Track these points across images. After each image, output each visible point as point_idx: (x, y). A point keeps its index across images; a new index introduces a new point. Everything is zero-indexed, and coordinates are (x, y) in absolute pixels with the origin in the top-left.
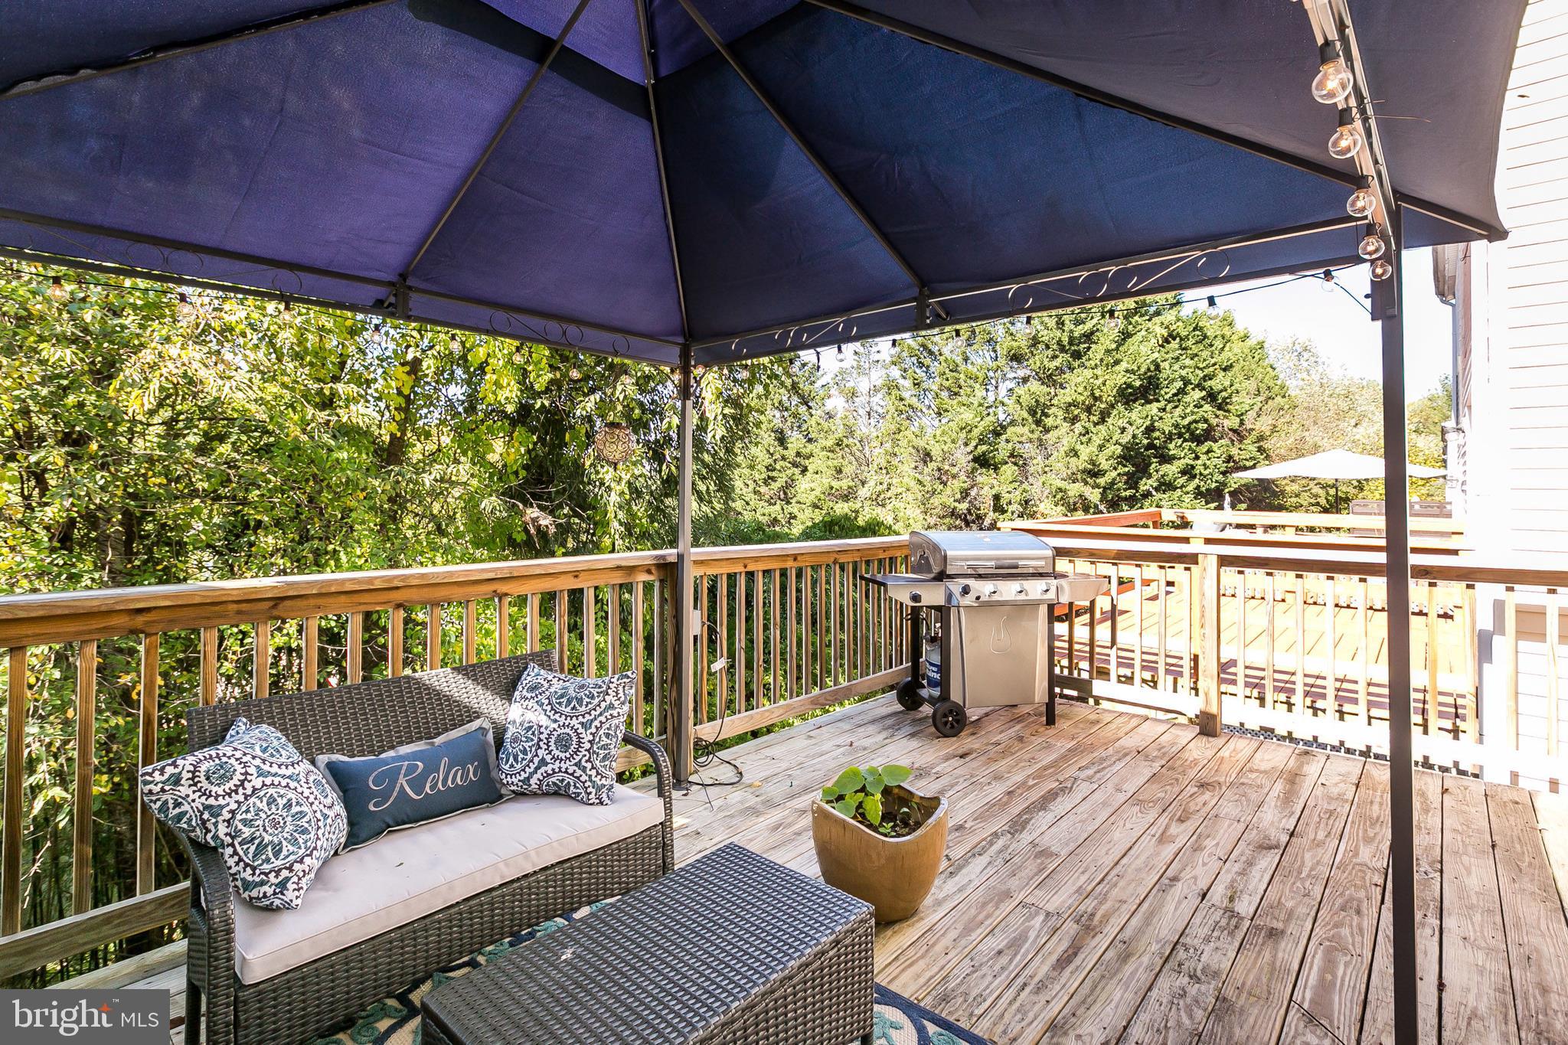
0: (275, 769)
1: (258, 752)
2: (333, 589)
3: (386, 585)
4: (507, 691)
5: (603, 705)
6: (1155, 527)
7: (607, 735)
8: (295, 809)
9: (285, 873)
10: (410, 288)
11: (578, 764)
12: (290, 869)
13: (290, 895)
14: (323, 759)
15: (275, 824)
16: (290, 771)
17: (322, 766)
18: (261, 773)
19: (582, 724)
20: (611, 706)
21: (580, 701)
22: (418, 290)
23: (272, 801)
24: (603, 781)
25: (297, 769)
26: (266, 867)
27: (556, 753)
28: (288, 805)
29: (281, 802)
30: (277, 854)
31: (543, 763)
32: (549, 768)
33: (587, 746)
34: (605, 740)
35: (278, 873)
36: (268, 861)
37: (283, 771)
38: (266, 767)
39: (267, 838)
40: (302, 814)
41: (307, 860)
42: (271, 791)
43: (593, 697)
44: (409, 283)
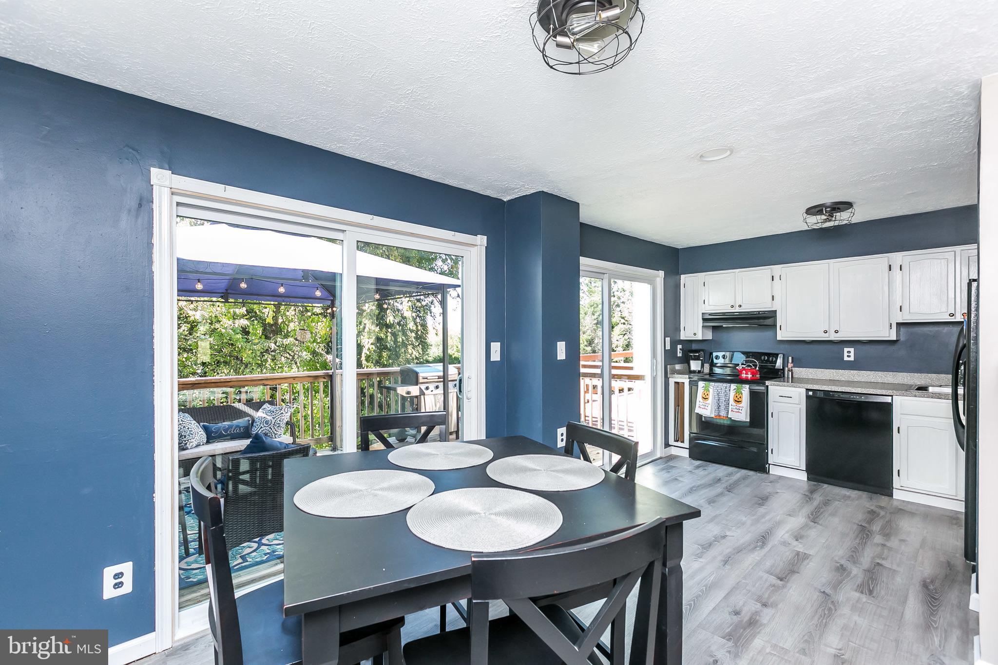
0: (186, 421)
1: (182, 417)
2: (209, 381)
3: (224, 381)
4: (257, 410)
5: (280, 413)
6: (625, 362)
7: (280, 421)
8: (190, 429)
9: (187, 441)
10: (229, 293)
11: (270, 428)
12: (188, 441)
13: (187, 446)
14: (202, 424)
15: (185, 431)
16: (190, 422)
17: (201, 425)
18: (182, 421)
19: (273, 418)
20: (282, 413)
21: (273, 412)
22: (231, 294)
23: (184, 427)
24: (277, 433)
25: (192, 422)
26: (183, 440)
27: (265, 425)
28: (188, 428)
29: (187, 428)
30: (185, 438)
31: (261, 428)
32: (263, 429)
33: (273, 423)
34: (279, 422)
35: (185, 441)
36: (183, 438)
37: (188, 421)
38: (184, 420)
39: (183, 434)
40: (192, 431)
41: (192, 440)
42: (184, 425)
43: (277, 411)
44: (228, 292)
